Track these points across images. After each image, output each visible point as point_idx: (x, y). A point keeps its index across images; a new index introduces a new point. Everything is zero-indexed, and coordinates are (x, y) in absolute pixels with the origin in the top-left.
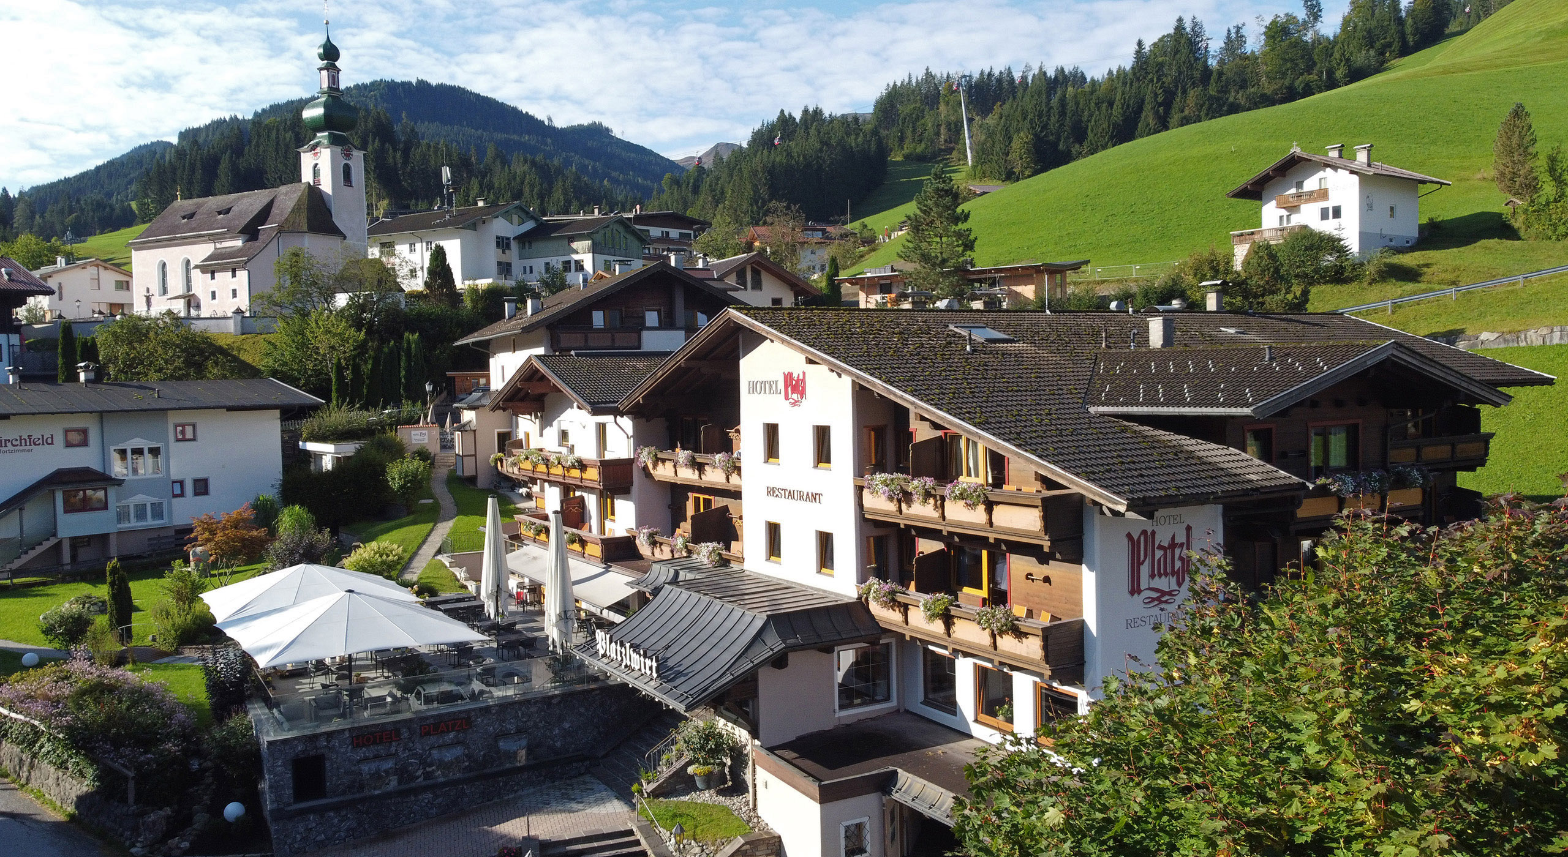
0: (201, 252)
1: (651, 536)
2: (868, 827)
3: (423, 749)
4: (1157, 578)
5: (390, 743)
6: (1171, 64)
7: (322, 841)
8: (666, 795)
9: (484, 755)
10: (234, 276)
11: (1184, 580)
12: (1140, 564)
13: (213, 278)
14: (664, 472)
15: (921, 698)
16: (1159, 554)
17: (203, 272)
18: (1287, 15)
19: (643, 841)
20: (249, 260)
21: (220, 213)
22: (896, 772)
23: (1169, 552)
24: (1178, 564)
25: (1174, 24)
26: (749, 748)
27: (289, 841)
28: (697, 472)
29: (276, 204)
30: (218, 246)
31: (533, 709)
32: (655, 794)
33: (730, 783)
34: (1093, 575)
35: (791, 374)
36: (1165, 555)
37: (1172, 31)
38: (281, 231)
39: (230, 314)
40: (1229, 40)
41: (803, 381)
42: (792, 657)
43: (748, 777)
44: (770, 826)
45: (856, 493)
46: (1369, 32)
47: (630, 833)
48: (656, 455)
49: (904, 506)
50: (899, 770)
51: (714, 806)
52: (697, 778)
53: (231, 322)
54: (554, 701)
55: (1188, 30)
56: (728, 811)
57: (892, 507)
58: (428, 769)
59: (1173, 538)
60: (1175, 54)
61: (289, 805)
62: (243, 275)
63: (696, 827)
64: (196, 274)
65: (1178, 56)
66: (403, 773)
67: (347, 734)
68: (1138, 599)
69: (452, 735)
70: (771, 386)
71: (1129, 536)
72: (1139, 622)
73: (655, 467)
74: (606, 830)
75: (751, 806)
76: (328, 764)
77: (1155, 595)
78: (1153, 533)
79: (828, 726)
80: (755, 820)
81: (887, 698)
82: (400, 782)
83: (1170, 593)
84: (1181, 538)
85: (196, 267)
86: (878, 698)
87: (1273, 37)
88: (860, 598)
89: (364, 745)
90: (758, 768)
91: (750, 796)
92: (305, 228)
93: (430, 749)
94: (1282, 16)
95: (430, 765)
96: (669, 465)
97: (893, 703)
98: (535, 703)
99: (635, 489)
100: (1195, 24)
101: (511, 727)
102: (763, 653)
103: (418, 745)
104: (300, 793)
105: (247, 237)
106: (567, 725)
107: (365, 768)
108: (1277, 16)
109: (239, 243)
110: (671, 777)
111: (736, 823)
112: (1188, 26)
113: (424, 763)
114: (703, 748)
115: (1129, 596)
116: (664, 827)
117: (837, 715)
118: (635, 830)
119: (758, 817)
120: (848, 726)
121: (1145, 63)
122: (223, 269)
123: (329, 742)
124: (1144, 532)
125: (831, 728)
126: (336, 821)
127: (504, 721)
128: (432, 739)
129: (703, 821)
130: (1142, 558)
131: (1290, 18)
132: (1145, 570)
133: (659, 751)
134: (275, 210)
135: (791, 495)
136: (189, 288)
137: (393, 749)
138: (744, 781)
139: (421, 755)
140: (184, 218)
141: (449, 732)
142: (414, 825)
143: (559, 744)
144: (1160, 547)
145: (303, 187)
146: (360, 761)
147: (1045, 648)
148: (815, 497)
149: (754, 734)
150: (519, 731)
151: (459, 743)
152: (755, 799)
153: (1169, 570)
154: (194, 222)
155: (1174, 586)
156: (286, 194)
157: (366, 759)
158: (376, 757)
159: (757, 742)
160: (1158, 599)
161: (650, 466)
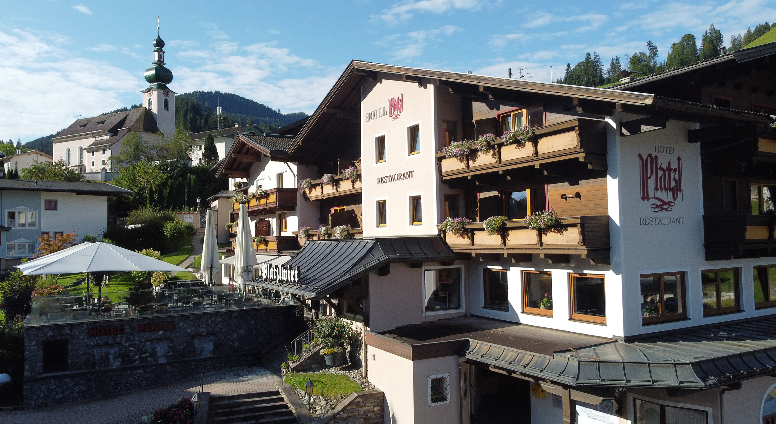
0: (88, 142)
1: (306, 231)
2: (448, 380)
3: (140, 341)
4: (659, 190)
5: (117, 334)
6: (584, 76)
7: (60, 399)
8: (304, 371)
9: (183, 349)
10: (104, 153)
11: (677, 196)
12: (648, 178)
13: (93, 155)
14: (316, 194)
15: (482, 304)
16: (660, 173)
17: (88, 152)
18: (640, 53)
19: (286, 398)
20: (111, 145)
21: (99, 123)
22: (468, 341)
23: (667, 173)
24: (673, 184)
25: (585, 56)
26: (362, 335)
27: (35, 397)
28: (335, 187)
29: (128, 119)
30: (97, 139)
31: (219, 319)
32: (297, 370)
33: (350, 364)
34: (616, 181)
35: (393, 99)
36: (664, 174)
37: (584, 60)
38: (129, 131)
39: (100, 171)
40: (613, 65)
41: (401, 101)
42: (393, 268)
43: (362, 356)
44: (377, 387)
45: (436, 164)
46: (682, 60)
47: (278, 393)
48: (311, 183)
49: (471, 162)
50: (470, 340)
51: (337, 375)
52: (326, 358)
53: (100, 175)
54: (234, 315)
55: (592, 59)
56: (347, 379)
57: (462, 166)
58: (143, 355)
59: (669, 164)
60: (586, 70)
61: (40, 374)
62: (108, 153)
63: (324, 388)
64: (85, 152)
65: (588, 71)
66: (124, 356)
67: (85, 326)
68: (647, 204)
69: (161, 333)
70: (380, 112)
71: (640, 156)
72: (649, 221)
73: (310, 193)
74: (259, 391)
75: (363, 376)
76: (70, 347)
77: (659, 203)
78: (656, 157)
79: (418, 322)
80: (366, 384)
81: (459, 307)
82: (122, 363)
83: (668, 203)
84: (674, 165)
85: (85, 149)
86: (452, 306)
87: (634, 63)
88: (439, 235)
89: (97, 335)
90: (368, 346)
91: (363, 370)
92: (142, 130)
93: (145, 341)
94: (638, 53)
95: (145, 353)
96: (319, 188)
97: (462, 310)
98: (221, 315)
99: (298, 207)
100: (596, 56)
101: (203, 330)
102: (372, 262)
103: (137, 338)
104: (47, 367)
105: (112, 134)
106: (242, 332)
107: (96, 351)
108: (636, 54)
109: (107, 137)
110: (309, 358)
111: (353, 385)
112: (592, 57)
113: (141, 351)
114: (330, 335)
115: (641, 200)
116: (301, 389)
117: (424, 315)
118: (280, 391)
119: (368, 382)
120: (431, 322)
121: (571, 75)
122: (98, 150)
123: (71, 331)
124: (650, 156)
125: (420, 323)
126: (71, 385)
127: (198, 326)
128: (147, 335)
129: (329, 384)
130: (649, 174)
131: (642, 54)
132: (651, 183)
133: (300, 340)
134: (127, 121)
135: (393, 178)
136: (81, 162)
137: (118, 339)
138: (359, 360)
139: (138, 345)
140: (81, 126)
141: (159, 330)
142: (129, 391)
143: (236, 345)
144: (661, 169)
145: (142, 109)
146: (94, 346)
147: (583, 233)
148: (409, 175)
149: (367, 323)
150: (209, 334)
151: (166, 339)
152: (366, 371)
153: (667, 186)
154: (86, 128)
155: (671, 199)
156: (133, 113)
157: (98, 345)
158: (106, 344)
159: (368, 329)
160: (660, 206)
161: (307, 191)
